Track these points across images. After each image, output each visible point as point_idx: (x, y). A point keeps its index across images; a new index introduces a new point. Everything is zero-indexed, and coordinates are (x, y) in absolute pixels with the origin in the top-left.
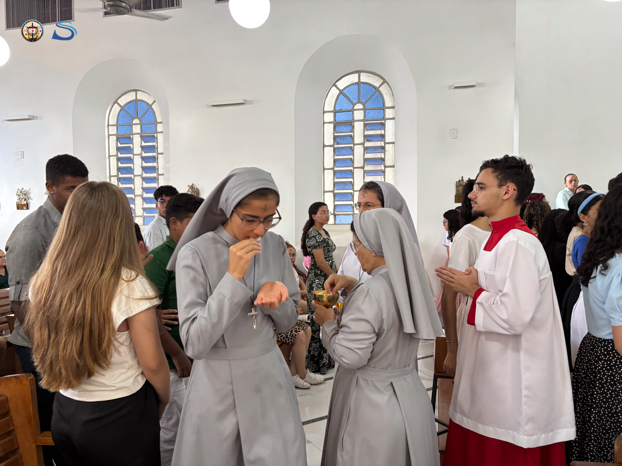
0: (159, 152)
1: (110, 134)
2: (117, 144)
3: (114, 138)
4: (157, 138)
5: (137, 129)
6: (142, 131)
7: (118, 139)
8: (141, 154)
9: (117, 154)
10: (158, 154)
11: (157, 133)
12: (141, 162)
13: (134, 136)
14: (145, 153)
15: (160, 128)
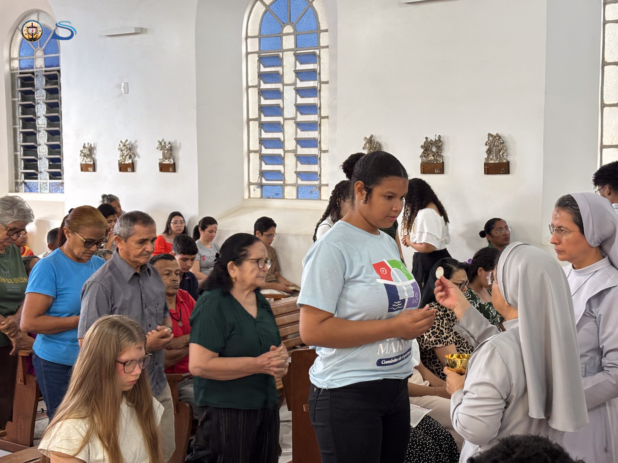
0: (322, 80)
1: (249, 51)
2: (259, 68)
3: (255, 57)
4: (319, 57)
5: (289, 42)
6: (296, 46)
7: (261, 60)
8: (295, 84)
9: (259, 84)
10: (321, 83)
11: (319, 48)
12: (294, 97)
13: (285, 53)
14: (301, 81)
15: (324, 39)
